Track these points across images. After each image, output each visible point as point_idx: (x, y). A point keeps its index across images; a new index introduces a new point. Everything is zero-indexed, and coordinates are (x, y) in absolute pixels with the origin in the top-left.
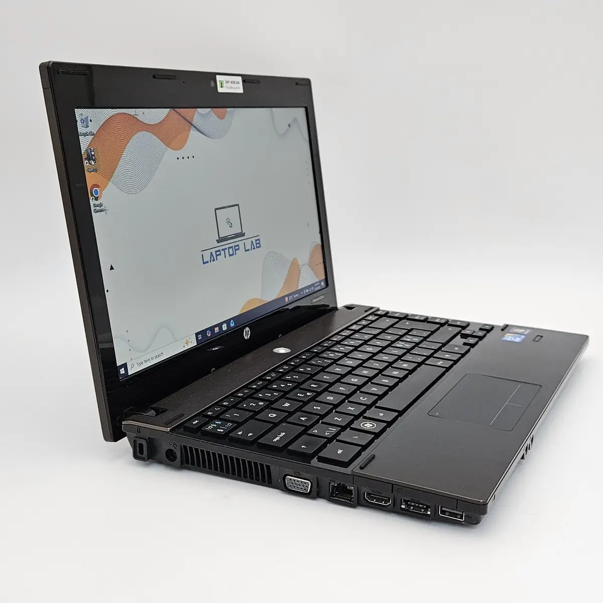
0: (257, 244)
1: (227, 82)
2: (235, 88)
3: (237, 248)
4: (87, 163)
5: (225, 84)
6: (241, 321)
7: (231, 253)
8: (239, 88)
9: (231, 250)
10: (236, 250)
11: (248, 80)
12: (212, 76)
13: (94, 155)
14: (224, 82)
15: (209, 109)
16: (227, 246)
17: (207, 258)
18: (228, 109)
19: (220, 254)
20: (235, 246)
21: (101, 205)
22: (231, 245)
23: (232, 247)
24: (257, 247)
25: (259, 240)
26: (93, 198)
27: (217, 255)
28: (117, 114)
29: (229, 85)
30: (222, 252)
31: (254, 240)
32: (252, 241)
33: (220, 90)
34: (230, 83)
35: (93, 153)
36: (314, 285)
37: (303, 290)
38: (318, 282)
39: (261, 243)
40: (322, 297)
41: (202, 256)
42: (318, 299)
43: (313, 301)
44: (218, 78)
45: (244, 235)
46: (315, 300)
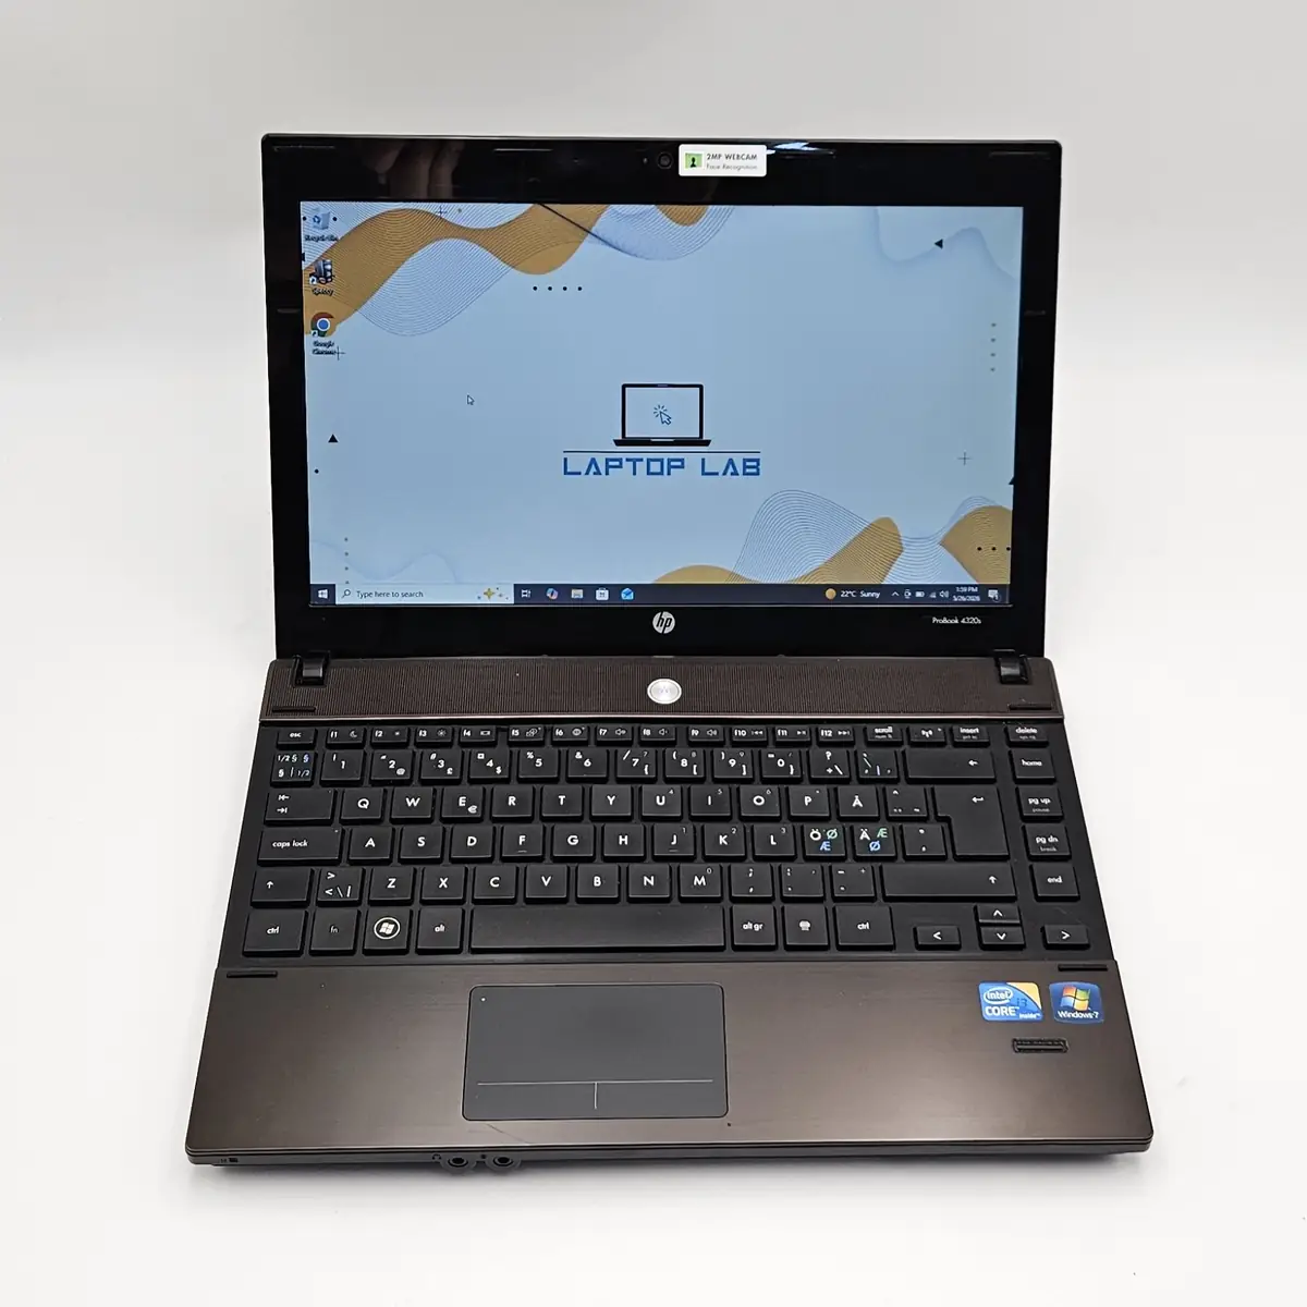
0: (746, 467)
1: (714, 156)
2: (739, 169)
3: (676, 463)
4: (313, 280)
5: (704, 162)
7: (655, 469)
8: (752, 167)
9: (655, 464)
10: (671, 467)
13: (331, 270)
14: (704, 157)
15: (650, 206)
16: (644, 456)
17: (579, 467)
18: (712, 207)
19: (619, 467)
20: (671, 460)
21: (330, 344)
22: (658, 456)
23: (659, 460)
24: (745, 474)
25: (756, 460)
26: (315, 333)
27: (608, 467)
28: (396, 210)
29: (722, 161)
30: (628, 465)
31: (738, 457)
32: (728, 459)
33: (685, 172)
34: (723, 158)
35: (329, 267)
36: (951, 588)
37: (901, 588)
38: (974, 586)
39: (760, 467)
40: (976, 621)
41: (566, 460)
42: (956, 621)
43: (935, 620)
44: (683, 150)
45: (707, 443)
46: (944, 621)
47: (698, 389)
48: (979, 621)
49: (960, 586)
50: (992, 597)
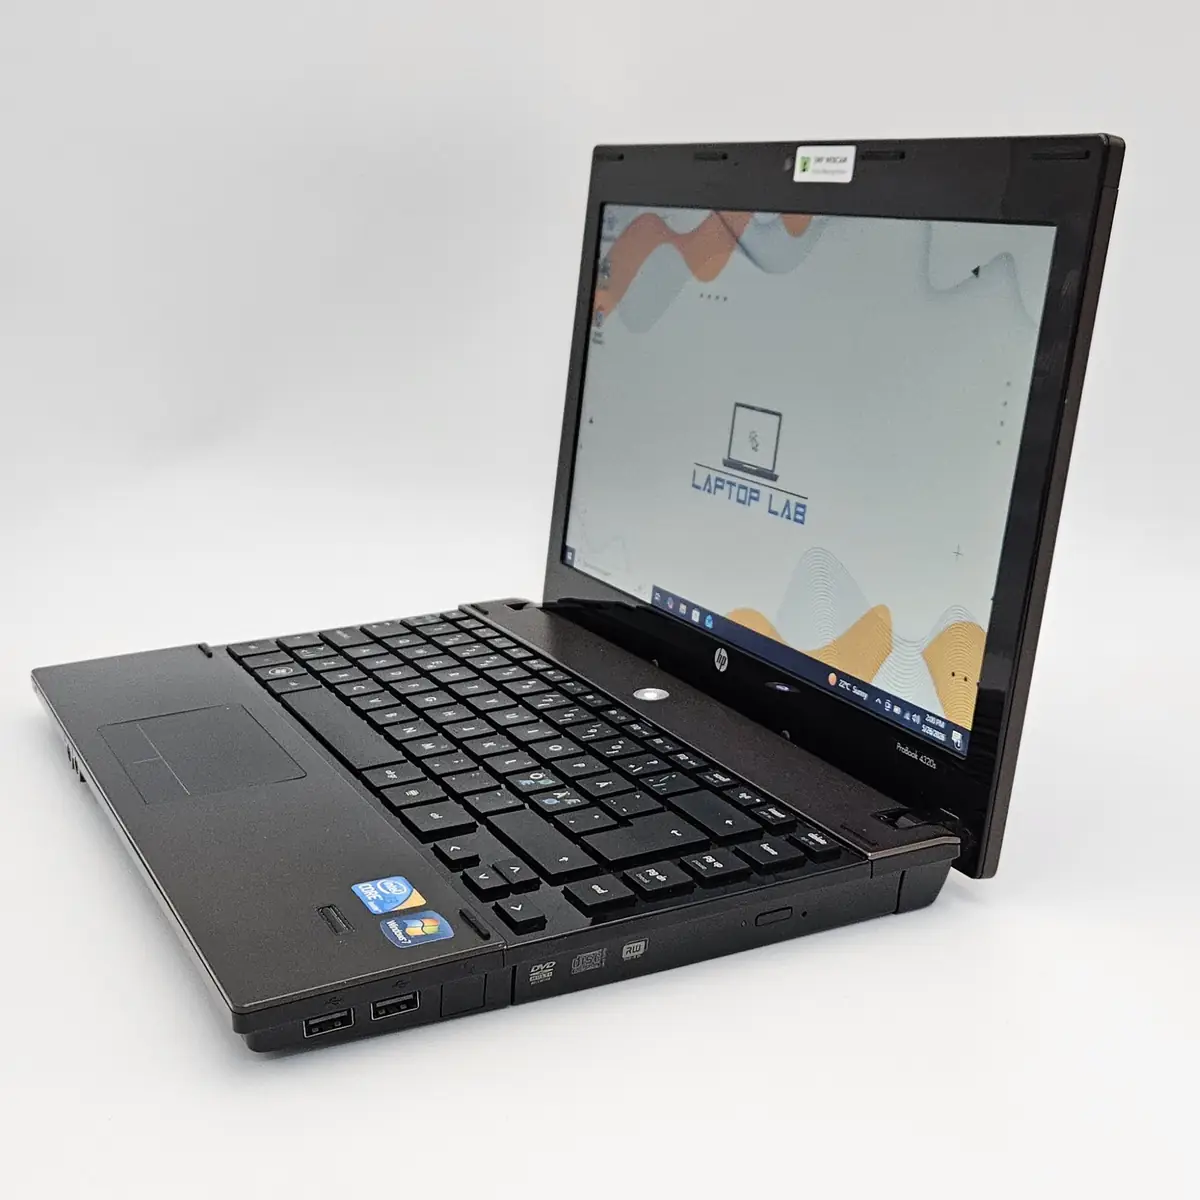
0: (797, 513)
1: (819, 160)
2: (833, 172)
3: (754, 495)
5: (812, 165)
6: (729, 634)
7: (742, 497)
8: (842, 172)
9: (742, 492)
10: (751, 497)
11: (870, 153)
12: (788, 149)
14: (812, 161)
15: (777, 215)
16: (739, 482)
17: (701, 482)
18: (815, 218)
19: (722, 488)
20: (753, 490)
21: (600, 335)
22: (745, 483)
23: (745, 488)
24: (796, 520)
25: (804, 507)
27: (717, 486)
28: (643, 216)
29: (824, 165)
30: (726, 487)
31: (794, 500)
32: (788, 502)
33: (799, 177)
34: (825, 161)
36: (923, 713)
37: (886, 696)
38: (942, 720)
39: (806, 515)
40: (931, 763)
41: (695, 472)
42: (916, 757)
43: (899, 746)
44: (801, 152)
45: (774, 478)
46: (906, 751)
47: (777, 418)
48: (934, 766)
49: (931, 714)
50: (955, 741)
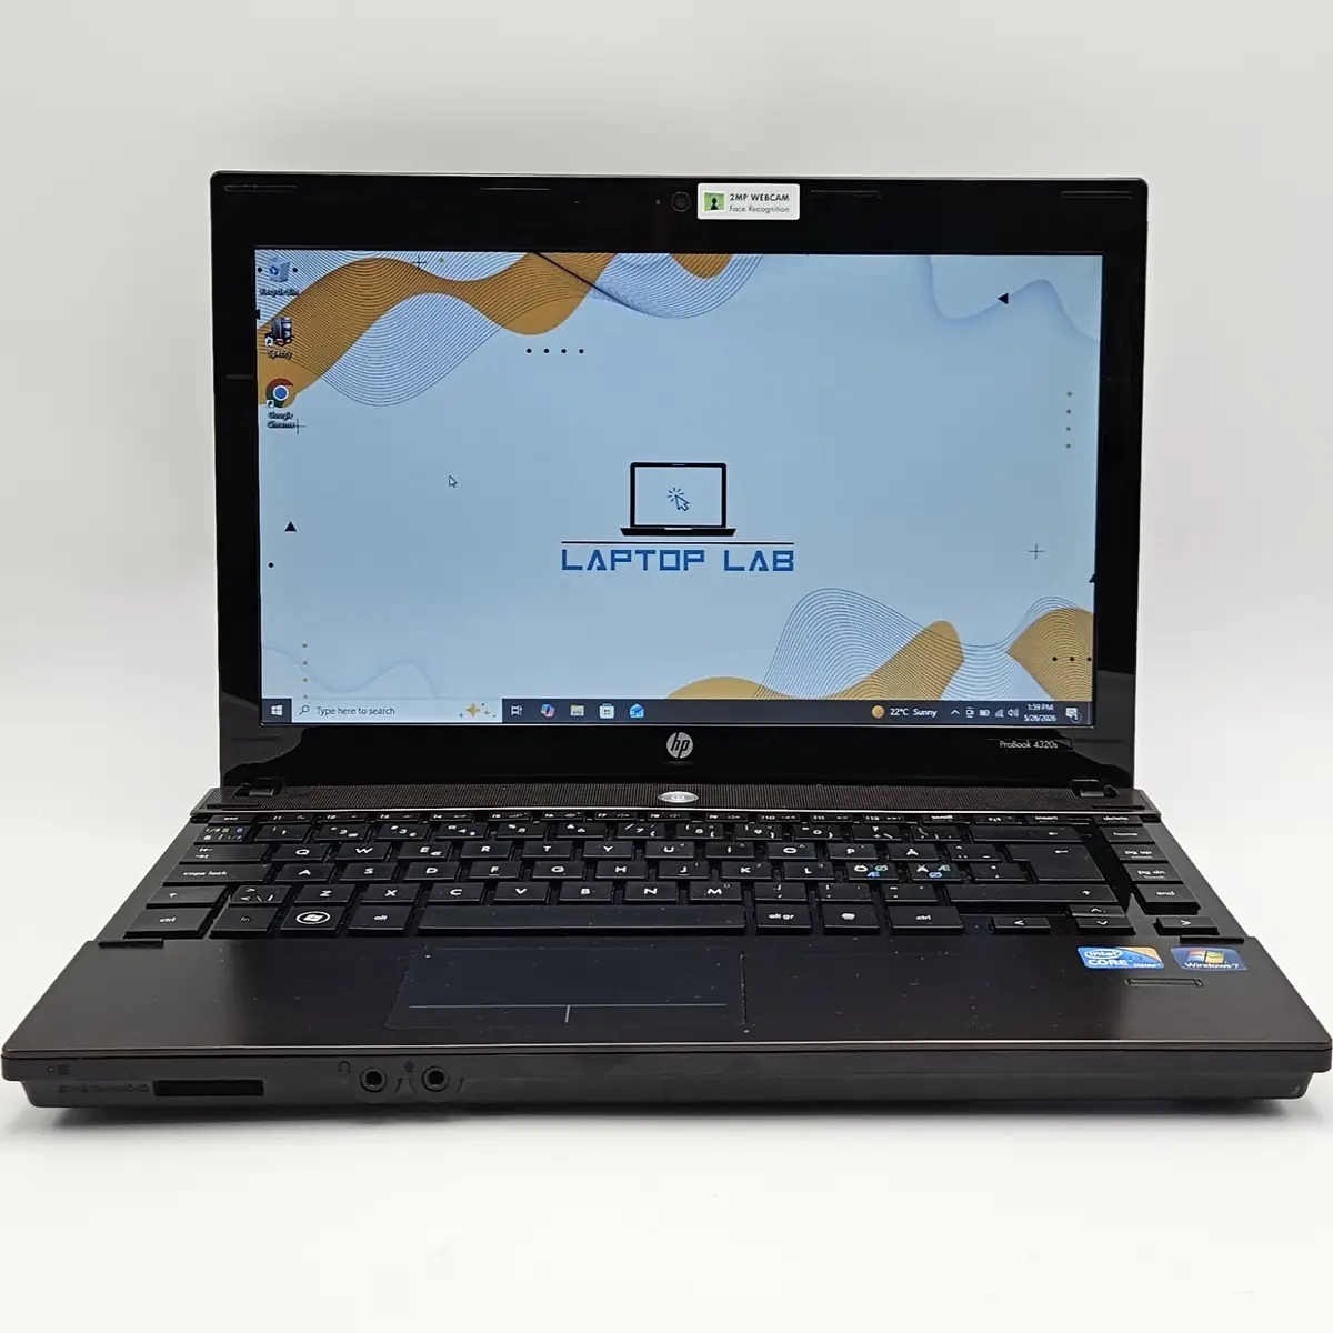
0: (778, 561)
1: (739, 197)
2: (768, 211)
3: (694, 556)
4: (269, 341)
5: (727, 201)
7: (670, 563)
9: (670, 557)
10: (689, 560)
13: (290, 330)
14: (727, 198)
15: (664, 255)
16: (656, 547)
18: (737, 257)
19: (626, 560)
20: (690, 552)
21: (288, 416)
22: (673, 547)
23: (675, 552)
24: (778, 569)
25: (790, 553)
26: (270, 403)
27: (614, 560)
28: (367, 260)
29: (748, 202)
30: (636, 557)
31: (769, 549)
32: (758, 553)
33: (706, 214)
34: (749, 198)
35: (288, 326)
36: (1022, 706)
37: (962, 705)
38: (1049, 703)
39: (794, 561)
40: (1050, 745)
41: (563, 551)
42: (1028, 746)
43: (1002, 743)
44: (702, 189)
45: (731, 532)
46: (1014, 745)
47: (720, 469)
48: (1055, 746)
49: (1032, 703)
50: (1070, 716)
